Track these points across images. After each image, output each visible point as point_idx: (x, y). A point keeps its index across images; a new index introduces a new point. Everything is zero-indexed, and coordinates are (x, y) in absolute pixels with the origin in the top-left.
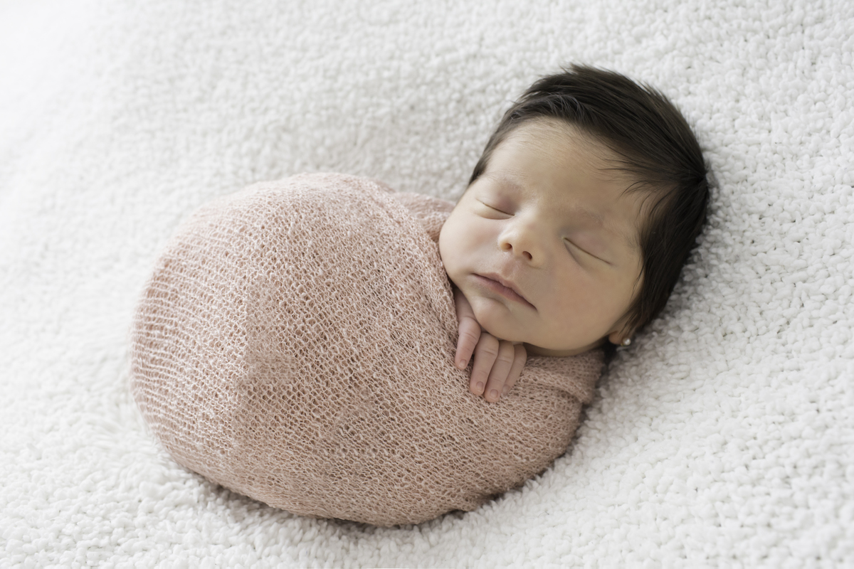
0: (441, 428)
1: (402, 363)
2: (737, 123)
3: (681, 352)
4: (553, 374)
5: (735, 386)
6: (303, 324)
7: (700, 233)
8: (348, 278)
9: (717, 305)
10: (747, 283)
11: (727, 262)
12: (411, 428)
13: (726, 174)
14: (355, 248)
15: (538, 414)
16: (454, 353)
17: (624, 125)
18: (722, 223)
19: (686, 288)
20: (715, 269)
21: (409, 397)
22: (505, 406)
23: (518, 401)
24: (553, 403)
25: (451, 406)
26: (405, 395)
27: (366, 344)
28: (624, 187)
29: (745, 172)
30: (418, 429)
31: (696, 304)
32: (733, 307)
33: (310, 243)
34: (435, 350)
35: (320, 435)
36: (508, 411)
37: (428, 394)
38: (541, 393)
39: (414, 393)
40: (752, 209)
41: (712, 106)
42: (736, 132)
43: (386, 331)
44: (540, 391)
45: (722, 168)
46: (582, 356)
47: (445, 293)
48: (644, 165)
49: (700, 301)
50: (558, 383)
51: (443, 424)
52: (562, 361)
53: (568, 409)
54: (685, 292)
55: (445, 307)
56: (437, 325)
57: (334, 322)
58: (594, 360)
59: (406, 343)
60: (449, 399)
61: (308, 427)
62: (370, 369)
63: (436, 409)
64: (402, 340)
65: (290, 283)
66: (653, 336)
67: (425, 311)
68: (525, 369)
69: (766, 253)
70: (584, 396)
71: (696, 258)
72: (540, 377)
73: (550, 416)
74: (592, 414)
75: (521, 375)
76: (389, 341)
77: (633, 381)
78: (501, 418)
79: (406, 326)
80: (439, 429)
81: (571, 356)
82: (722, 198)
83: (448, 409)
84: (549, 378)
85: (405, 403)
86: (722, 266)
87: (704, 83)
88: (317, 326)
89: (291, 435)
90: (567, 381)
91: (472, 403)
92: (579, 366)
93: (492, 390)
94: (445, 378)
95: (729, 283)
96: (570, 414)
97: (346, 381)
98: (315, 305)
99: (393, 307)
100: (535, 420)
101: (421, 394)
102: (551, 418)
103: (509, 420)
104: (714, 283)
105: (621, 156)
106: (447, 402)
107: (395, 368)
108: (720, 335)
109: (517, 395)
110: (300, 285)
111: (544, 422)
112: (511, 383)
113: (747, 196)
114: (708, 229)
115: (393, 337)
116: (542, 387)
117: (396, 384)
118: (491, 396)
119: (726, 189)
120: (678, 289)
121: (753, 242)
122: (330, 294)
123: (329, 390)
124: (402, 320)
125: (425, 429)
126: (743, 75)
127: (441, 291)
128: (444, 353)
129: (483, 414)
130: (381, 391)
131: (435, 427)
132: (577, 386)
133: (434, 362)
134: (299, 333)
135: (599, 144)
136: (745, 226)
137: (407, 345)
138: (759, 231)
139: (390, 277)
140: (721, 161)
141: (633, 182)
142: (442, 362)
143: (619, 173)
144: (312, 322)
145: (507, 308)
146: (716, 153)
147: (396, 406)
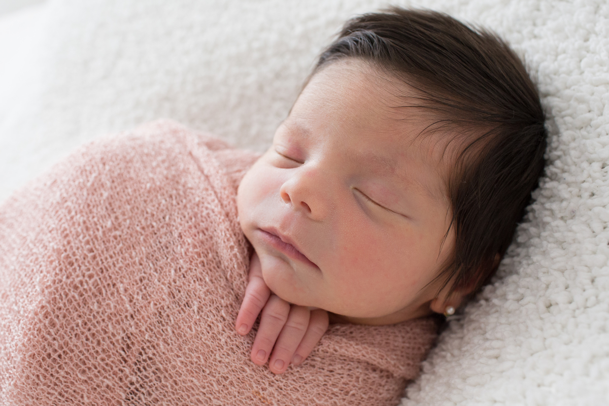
0: (218, 399)
1: (177, 324)
2: (583, 64)
3: (501, 324)
4: (357, 344)
5: (548, 372)
6: (81, 278)
7: (536, 186)
8: (137, 232)
9: (544, 270)
10: (579, 243)
11: (562, 218)
12: (186, 397)
13: (568, 119)
14: (151, 201)
15: (335, 390)
16: (235, 316)
17: (426, 58)
18: (560, 175)
19: (519, 250)
20: (548, 227)
21: (182, 362)
22: (295, 378)
23: (311, 373)
24: (358, 378)
25: (228, 375)
26: (178, 360)
27: (143, 303)
28: (422, 128)
29: (588, 115)
30: (193, 398)
31: (525, 268)
32: (563, 272)
33: (106, 194)
34: (214, 312)
35: (85, 398)
36: (297, 385)
37: (202, 360)
38: (343, 366)
39: (188, 358)
40: (593, 156)
41: (557, 47)
42: (582, 73)
43: (164, 288)
44: (343, 363)
45: (563, 113)
46: (403, 325)
47: (236, 250)
48: (449, 102)
49: (529, 265)
50: (364, 356)
51: (220, 395)
52: (376, 330)
53: (380, 385)
54: (518, 255)
55: (234, 264)
56: (222, 285)
57: (113, 276)
58: (417, 330)
59: (184, 302)
60: (227, 367)
61: (73, 388)
62: (143, 329)
63: (211, 378)
64: (180, 299)
65: (78, 236)
66: (481, 305)
67: (212, 269)
68: (325, 338)
69: (604, 206)
70: (401, 371)
71: (530, 215)
72: (341, 348)
73: (351, 393)
74: (411, 391)
75: (320, 343)
76: (167, 300)
77: (453, 355)
78: (289, 392)
79: (187, 283)
80: (216, 400)
81: (389, 326)
82: (562, 147)
83: (226, 378)
84: (351, 349)
85: (177, 369)
86: (554, 224)
87: (551, 24)
88: (96, 280)
89: (54, 397)
90: (376, 353)
91: (254, 373)
92: (396, 336)
93: (277, 360)
94: (222, 343)
95: (561, 244)
96: (381, 391)
97: (117, 341)
98: (98, 259)
99: (177, 263)
100: (333, 396)
101: (195, 360)
102: (353, 395)
103: (298, 395)
104: (545, 243)
105: (420, 92)
106: (223, 370)
107: (169, 329)
108: (542, 306)
109: (314, 366)
110: (87, 238)
111: (344, 400)
112: (304, 352)
113: (588, 142)
114: (545, 182)
115: (171, 294)
116: (345, 359)
117: (169, 348)
118: (275, 366)
119: (566, 135)
120: (512, 251)
121: (593, 195)
122: (115, 248)
123: (99, 349)
124: (184, 277)
125: (201, 399)
126: (596, 12)
127: (232, 248)
128: (224, 315)
129: (267, 386)
130: (154, 354)
131: (212, 397)
132: (389, 359)
133: (212, 325)
134: (76, 288)
135: (395, 80)
136: (584, 176)
137: (185, 305)
138: (599, 182)
139: (179, 231)
140: (563, 105)
141: (432, 122)
142: (220, 325)
143: (415, 111)
144: (91, 277)
145: (292, 268)
146: (559, 97)
147: (169, 372)
